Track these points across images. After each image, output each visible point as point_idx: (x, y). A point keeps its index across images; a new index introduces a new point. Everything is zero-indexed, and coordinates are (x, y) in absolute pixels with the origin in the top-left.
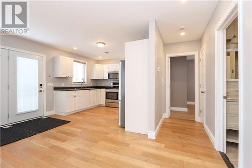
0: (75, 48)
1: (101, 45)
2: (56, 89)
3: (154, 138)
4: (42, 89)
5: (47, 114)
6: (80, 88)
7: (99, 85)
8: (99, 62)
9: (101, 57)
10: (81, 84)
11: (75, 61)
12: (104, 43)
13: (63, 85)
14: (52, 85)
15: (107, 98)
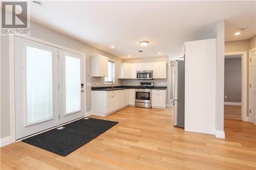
0: (113, 47)
1: (145, 44)
2: (93, 89)
3: (224, 137)
4: (83, 89)
5: (87, 115)
6: (111, 87)
7: (124, 85)
8: (124, 61)
9: (129, 56)
10: (111, 83)
11: (109, 61)
12: (148, 42)
13: (98, 85)
14: (90, 85)
15: (137, 98)
